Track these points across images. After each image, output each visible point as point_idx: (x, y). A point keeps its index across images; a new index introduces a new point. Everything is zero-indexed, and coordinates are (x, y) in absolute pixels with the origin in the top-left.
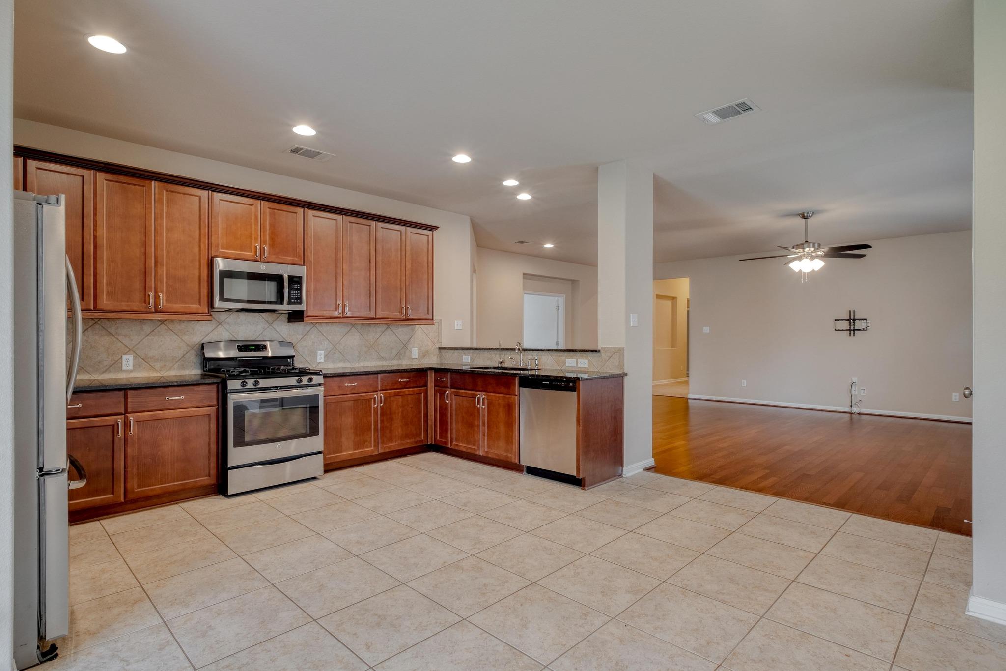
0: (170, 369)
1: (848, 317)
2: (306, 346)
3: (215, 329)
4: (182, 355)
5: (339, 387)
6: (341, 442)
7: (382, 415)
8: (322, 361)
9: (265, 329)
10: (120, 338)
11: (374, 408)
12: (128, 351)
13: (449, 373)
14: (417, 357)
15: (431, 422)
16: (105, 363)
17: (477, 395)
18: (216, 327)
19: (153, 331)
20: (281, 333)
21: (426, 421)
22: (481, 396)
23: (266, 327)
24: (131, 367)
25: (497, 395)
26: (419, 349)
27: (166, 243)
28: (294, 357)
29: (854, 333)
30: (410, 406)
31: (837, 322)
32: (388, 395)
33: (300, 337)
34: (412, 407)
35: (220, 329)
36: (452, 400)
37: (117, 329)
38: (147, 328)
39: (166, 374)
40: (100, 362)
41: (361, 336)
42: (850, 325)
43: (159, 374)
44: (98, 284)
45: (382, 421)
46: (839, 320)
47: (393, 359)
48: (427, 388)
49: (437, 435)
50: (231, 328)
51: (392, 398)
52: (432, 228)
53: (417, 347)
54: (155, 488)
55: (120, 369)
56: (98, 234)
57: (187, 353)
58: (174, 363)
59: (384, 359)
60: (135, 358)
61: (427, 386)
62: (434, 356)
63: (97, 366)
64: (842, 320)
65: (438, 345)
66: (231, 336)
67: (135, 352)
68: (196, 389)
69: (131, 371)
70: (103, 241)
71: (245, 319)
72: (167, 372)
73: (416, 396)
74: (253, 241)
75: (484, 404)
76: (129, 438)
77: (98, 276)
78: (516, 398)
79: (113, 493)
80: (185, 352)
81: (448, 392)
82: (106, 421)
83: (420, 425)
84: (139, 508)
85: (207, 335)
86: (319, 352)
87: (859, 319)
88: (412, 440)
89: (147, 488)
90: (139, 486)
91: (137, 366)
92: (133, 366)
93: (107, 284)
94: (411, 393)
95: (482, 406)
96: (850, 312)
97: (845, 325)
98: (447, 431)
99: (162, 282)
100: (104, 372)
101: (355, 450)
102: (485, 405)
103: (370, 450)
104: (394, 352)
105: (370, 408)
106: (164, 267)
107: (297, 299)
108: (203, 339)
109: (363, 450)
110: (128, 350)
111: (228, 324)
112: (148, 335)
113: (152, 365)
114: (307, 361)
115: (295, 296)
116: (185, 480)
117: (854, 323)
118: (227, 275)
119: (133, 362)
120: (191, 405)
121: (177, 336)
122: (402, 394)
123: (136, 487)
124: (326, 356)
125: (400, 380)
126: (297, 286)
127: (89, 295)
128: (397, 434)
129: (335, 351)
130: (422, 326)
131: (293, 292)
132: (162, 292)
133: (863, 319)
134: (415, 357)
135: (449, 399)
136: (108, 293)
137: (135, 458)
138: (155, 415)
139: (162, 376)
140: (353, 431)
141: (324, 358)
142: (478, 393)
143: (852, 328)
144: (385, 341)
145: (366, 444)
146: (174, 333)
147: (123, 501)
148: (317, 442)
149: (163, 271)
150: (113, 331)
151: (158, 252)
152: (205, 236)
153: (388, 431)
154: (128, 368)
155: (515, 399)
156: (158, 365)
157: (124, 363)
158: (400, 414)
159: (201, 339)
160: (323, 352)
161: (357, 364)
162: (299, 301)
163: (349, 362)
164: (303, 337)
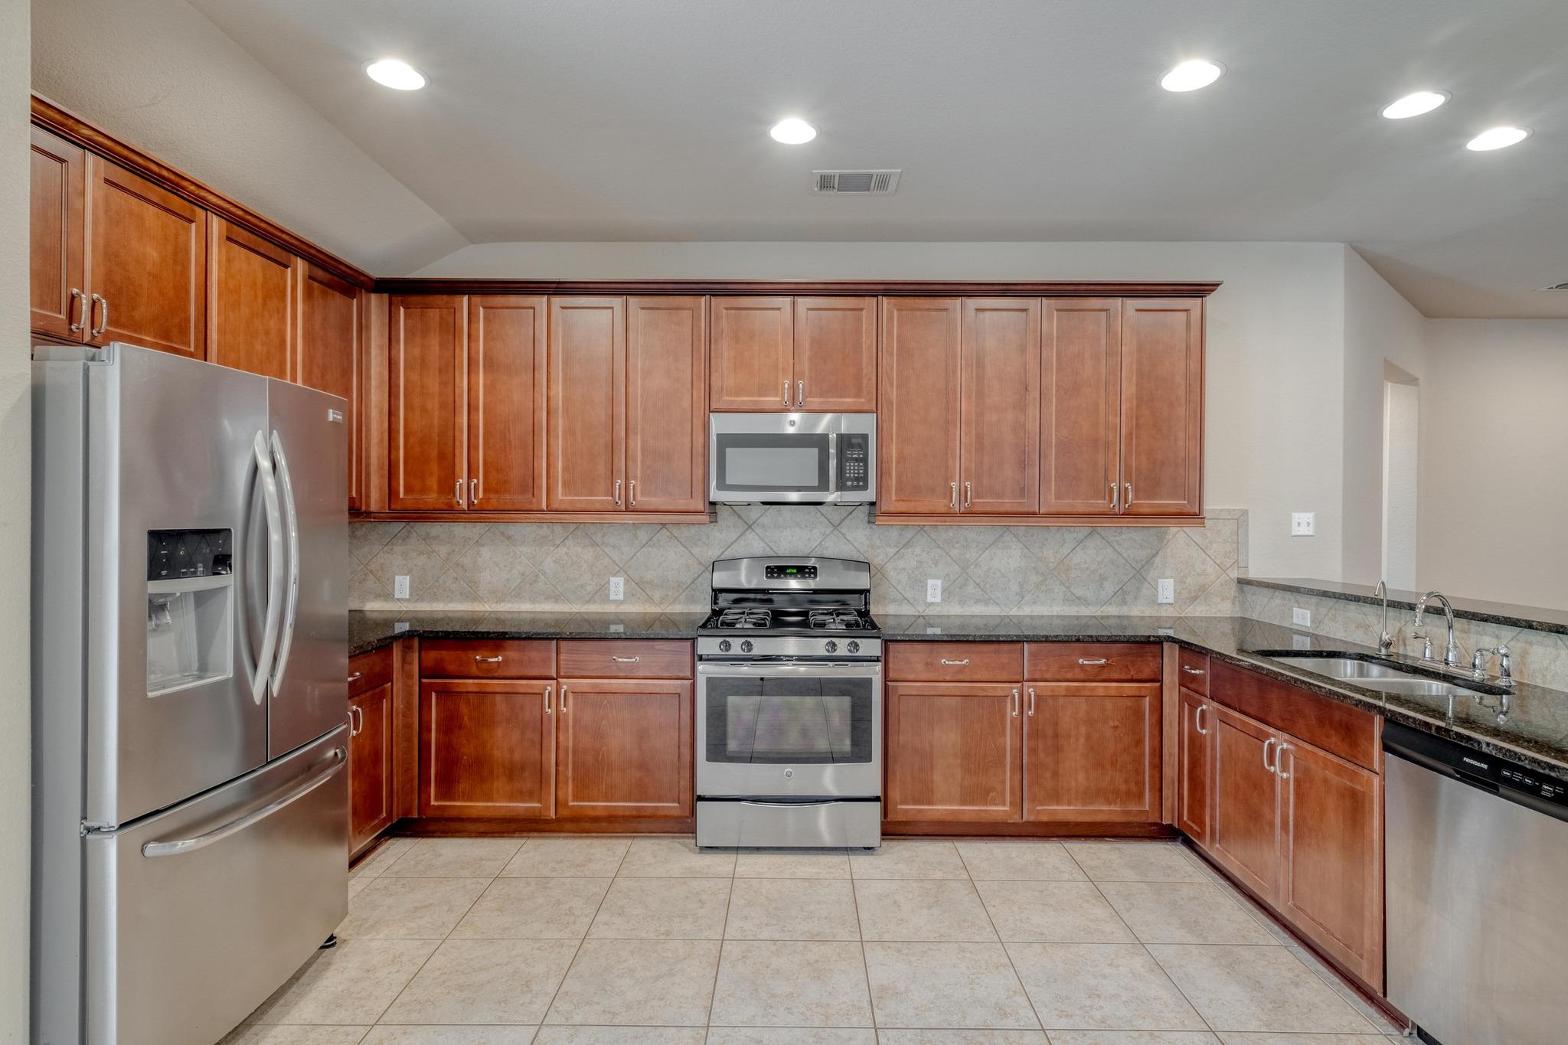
0: (675, 601)
2: (904, 569)
3: (741, 536)
4: (691, 580)
5: (927, 664)
6: (932, 782)
7: (1035, 734)
8: (938, 599)
9: (825, 536)
10: (607, 550)
11: (1013, 719)
12: (618, 572)
13: (1208, 659)
14: (1171, 600)
15: (1170, 771)
16: (589, 588)
17: (1268, 736)
18: (743, 533)
19: (651, 539)
20: (855, 544)
21: (1158, 766)
22: (1281, 742)
23: (828, 532)
24: (621, 597)
25: (1322, 753)
26: (1180, 582)
27: (642, 396)
28: (868, 591)
30: (1112, 724)
32: (1049, 693)
33: (891, 551)
34: (1115, 728)
35: (750, 535)
36: (1214, 728)
37: (603, 537)
38: (643, 535)
39: (668, 610)
40: (582, 586)
41: (1026, 551)
43: (657, 610)
44: (551, 470)
45: (1033, 751)
47: (1107, 602)
48: (1162, 685)
49: (1183, 809)
50: (767, 534)
51: (1061, 701)
52: (1199, 290)
53: (1171, 577)
54: (596, 806)
55: (606, 599)
56: (552, 393)
57: (699, 576)
58: (681, 591)
59: (1082, 601)
60: (627, 582)
61: (1161, 681)
62: (1224, 599)
63: (579, 593)
65: (1235, 574)
66: (768, 549)
67: (626, 573)
68: (659, 647)
69: (622, 602)
70: (559, 403)
71: (792, 518)
72: (670, 607)
73: (1129, 702)
74: (780, 375)
75: (1285, 769)
76: (561, 717)
77: (551, 458)
78: (1376, 781)
79: (540, 801)
80: (696, 576)
81: (1204, 707)
82: (531, 686)
83: (1139, 771)
84: (582, 832)
85: (729, 547)
86: (930, 582)
88: (1116, 808)
89: (587, 804)
90: (576, 798)
91: (629, 595)
92: (624, 593)
93: (563, 471)
94: (1113, 693)
95: (1284, 775)
98: (1203, 806)
99: (635, 462)
100: (588, 602)
101: (963, 803)
102: (1288, 772)
103: (999, 810)
104: (1110, 588)
105: (1003, 717)
106: (639, 437)
107: (857, 479)
108: (722, 554)
109: (984, 808)
110: (618, 569)
111: (763, 526)
112: (643, 547)
113: (650, 594)
114: (905, 599)
115: (854, 473)
116: (641, 801)
118: (728, 441)
119: (624, 588)
120: (649, 674)
121: (683, 548)
122: (1087, 693)
123: (570, 798)
124: (944, 591)
125: (1080, 661)
126: (859, 454)
127: (540, 487)
128: (1073, 784)
129: (966, 580)
130: (1184, 528)
131: (850, 466)
132: (635, 478)
134: (1165, 601)
135: (1208, 726)
136: (564, 483)
137: (570, 750)
138: (597, 685)
139: (663, 614)
140: (959, 761)
141: (942, 594)
142: (1272, 730)
144: (1085, 562)
145: (991, 794)
146: (681, 543)
147: (554, 818)
148: (867, 777)
149: (637, 444)
150: (598, 538)
151: (631, 413)
152: (700, 377)
153: (1048, 775)
154: (616, 598)
155: (1370, 783)
156: (657, 595)
157: (612, 588)
158: (1082, 740)
159: (721, 552)
160: (939, 582)
161: (1014, 610)
162: (861, 483)
163: (997, 604)
164: (898, 552)
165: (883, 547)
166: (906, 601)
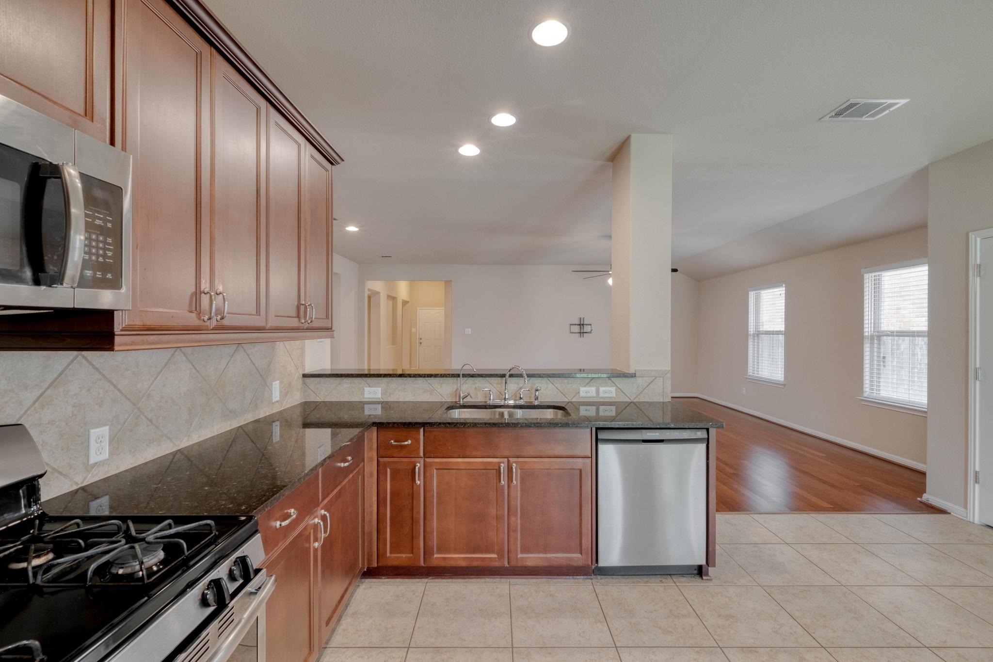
1: (579, 323)
8: (105, 455)
11: (314, 551)
13: (422, 430)
14: (278, 398)
15: (369, 525)
17: (497, 464)
26: (281, 382)
29: (583, 335)
30: (349, 510)
31: (572, 326)
34: (350, 512)
36: (429, 478)
41: (194, 371)
42: (581, 329)
46: (573, 325)
48: (364, 463)
53: (278, 379)
61: (364, 460)
62: (298, 391)
64: (575, 325)
65: (302, 372)
75: (513, 478)
81: (418, 465)
83: (357, 540)
86: (94, 433)
87: (586, 325)
96: (580, 318)
97: (576, 329)
98: (414, 537)
102: (516, 481)
115: (98, 255)
117: (583, 327)
122: (342, 492)
124: (113, 440)
125: (342, 465)
126: (106, 221)
129: (137, 418)
133: (589, 325)
134: (276, 400)
135: (423, 477)
141: (111, 445)
143: (582, 331)
158: (340, 538)
160: (105, 430)
161: (184, 441)
162: (109, 276)
163: (169, 439)
164: (41, 395)
165: (12, 391)
166: (56, 474)
